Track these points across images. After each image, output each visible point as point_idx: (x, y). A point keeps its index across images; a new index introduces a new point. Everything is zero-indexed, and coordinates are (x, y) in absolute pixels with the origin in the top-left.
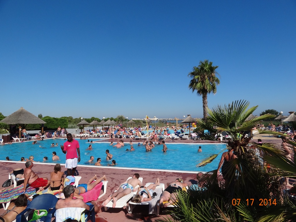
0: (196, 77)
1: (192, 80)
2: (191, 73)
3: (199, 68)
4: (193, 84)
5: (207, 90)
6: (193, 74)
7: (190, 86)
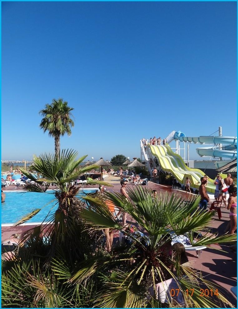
0: (49, 116)
1: (43, 119)
2: (43, 111)
3: (52, 107)
4: (44, 123)
5: (60, 131)
6: (45, 112)
7: (41, 125)
